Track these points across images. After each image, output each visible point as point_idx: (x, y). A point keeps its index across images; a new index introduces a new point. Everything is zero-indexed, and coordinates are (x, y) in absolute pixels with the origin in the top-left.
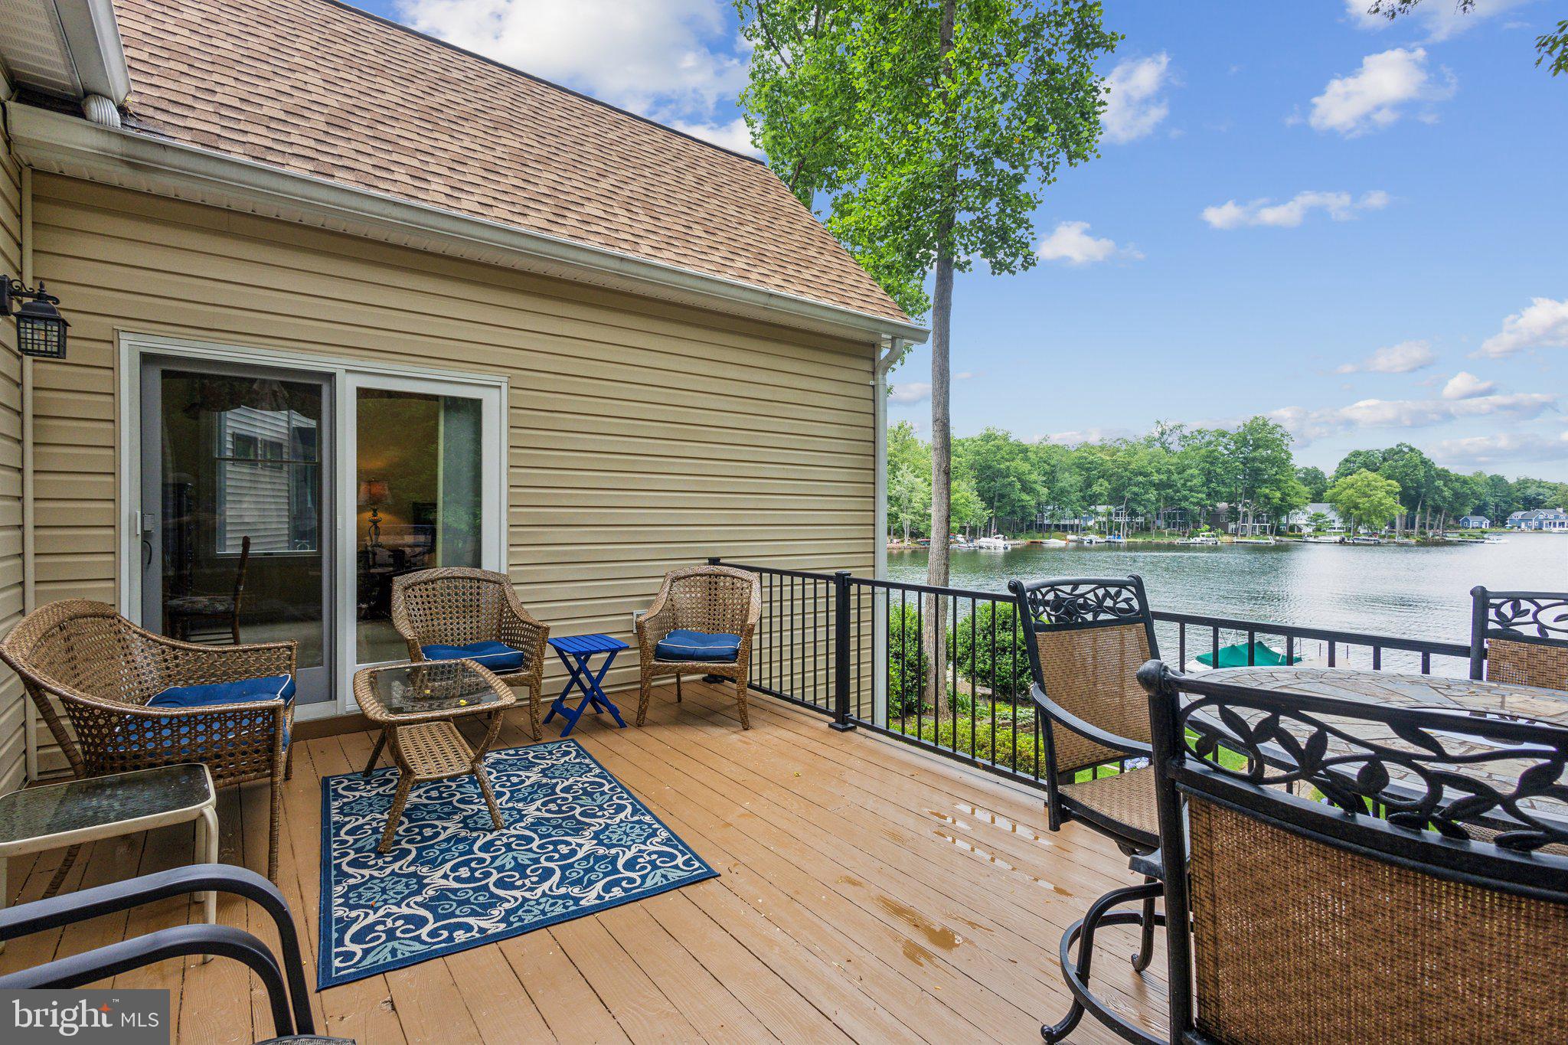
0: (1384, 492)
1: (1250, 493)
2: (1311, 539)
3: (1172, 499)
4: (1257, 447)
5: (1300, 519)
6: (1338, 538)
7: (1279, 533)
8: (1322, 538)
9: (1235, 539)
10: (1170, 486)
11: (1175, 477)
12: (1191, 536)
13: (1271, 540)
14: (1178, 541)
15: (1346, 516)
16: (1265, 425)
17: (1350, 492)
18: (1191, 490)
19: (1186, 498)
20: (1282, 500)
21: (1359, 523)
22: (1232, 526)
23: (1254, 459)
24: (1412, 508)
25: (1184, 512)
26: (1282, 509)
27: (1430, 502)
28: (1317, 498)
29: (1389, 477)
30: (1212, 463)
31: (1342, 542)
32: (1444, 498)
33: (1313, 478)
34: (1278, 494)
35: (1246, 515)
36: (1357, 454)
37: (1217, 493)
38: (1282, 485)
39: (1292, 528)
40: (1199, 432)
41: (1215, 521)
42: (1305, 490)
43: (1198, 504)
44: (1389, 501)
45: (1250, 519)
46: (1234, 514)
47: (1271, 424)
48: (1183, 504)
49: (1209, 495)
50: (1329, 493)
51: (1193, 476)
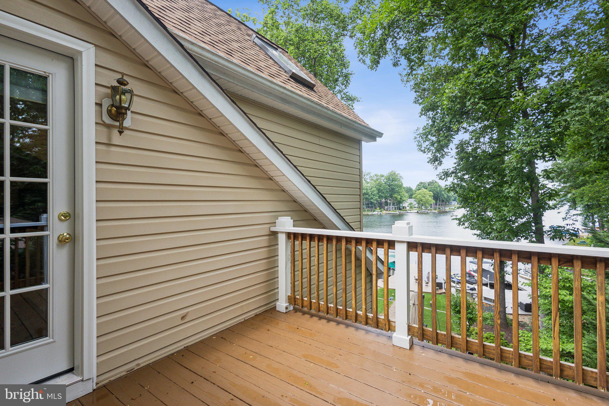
0: (428, 196)
1: (391, 196)
2: (409, 211)
3: (368, 198)
4: (393, 181)
5: (405, 204)
6: (416, 211)
7: (400, 209)
8: (412, 211)
9: (387, 212)
10: (367, 194)
11: (369, 191)
12: (374, 211)
13: (397, 212)
14: (370, 213)
15: (419, 203)
16: (395, 173)
17: (420, 195)
18: (374, 196)
19: (372, 198)
20: (401, 199)
21: (422, 205)
22: (386, 207)
23: (392, 185)
24: (436, 201)
25: (372, 203)
26: (400, 202)
27: (441, 199)
28: (410, 197)
29: (430, 191)
30: (380, 186)
31: (418, 212)
32: (444, 197)
33: (409, 190)
34: (399, 197)
35: (390, 203)
36: (421, 183)
37: (381, 196)
38: (401, 194)
39: (403, 208)
40: (376, 175)
41: (381, 206)
42: (407, 195)
43: (376, 200)
44: (430, 199)
45: (392, 205)
46: (386, 204)
47: (396, 173)
48: (372, 200)
49: (379, 197)
50: (414, 196)
51: (374, 191)
